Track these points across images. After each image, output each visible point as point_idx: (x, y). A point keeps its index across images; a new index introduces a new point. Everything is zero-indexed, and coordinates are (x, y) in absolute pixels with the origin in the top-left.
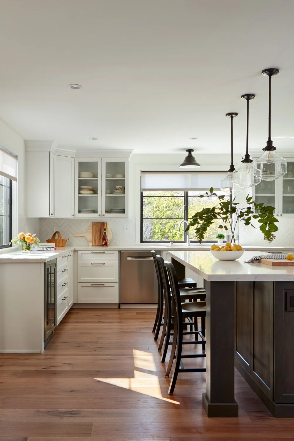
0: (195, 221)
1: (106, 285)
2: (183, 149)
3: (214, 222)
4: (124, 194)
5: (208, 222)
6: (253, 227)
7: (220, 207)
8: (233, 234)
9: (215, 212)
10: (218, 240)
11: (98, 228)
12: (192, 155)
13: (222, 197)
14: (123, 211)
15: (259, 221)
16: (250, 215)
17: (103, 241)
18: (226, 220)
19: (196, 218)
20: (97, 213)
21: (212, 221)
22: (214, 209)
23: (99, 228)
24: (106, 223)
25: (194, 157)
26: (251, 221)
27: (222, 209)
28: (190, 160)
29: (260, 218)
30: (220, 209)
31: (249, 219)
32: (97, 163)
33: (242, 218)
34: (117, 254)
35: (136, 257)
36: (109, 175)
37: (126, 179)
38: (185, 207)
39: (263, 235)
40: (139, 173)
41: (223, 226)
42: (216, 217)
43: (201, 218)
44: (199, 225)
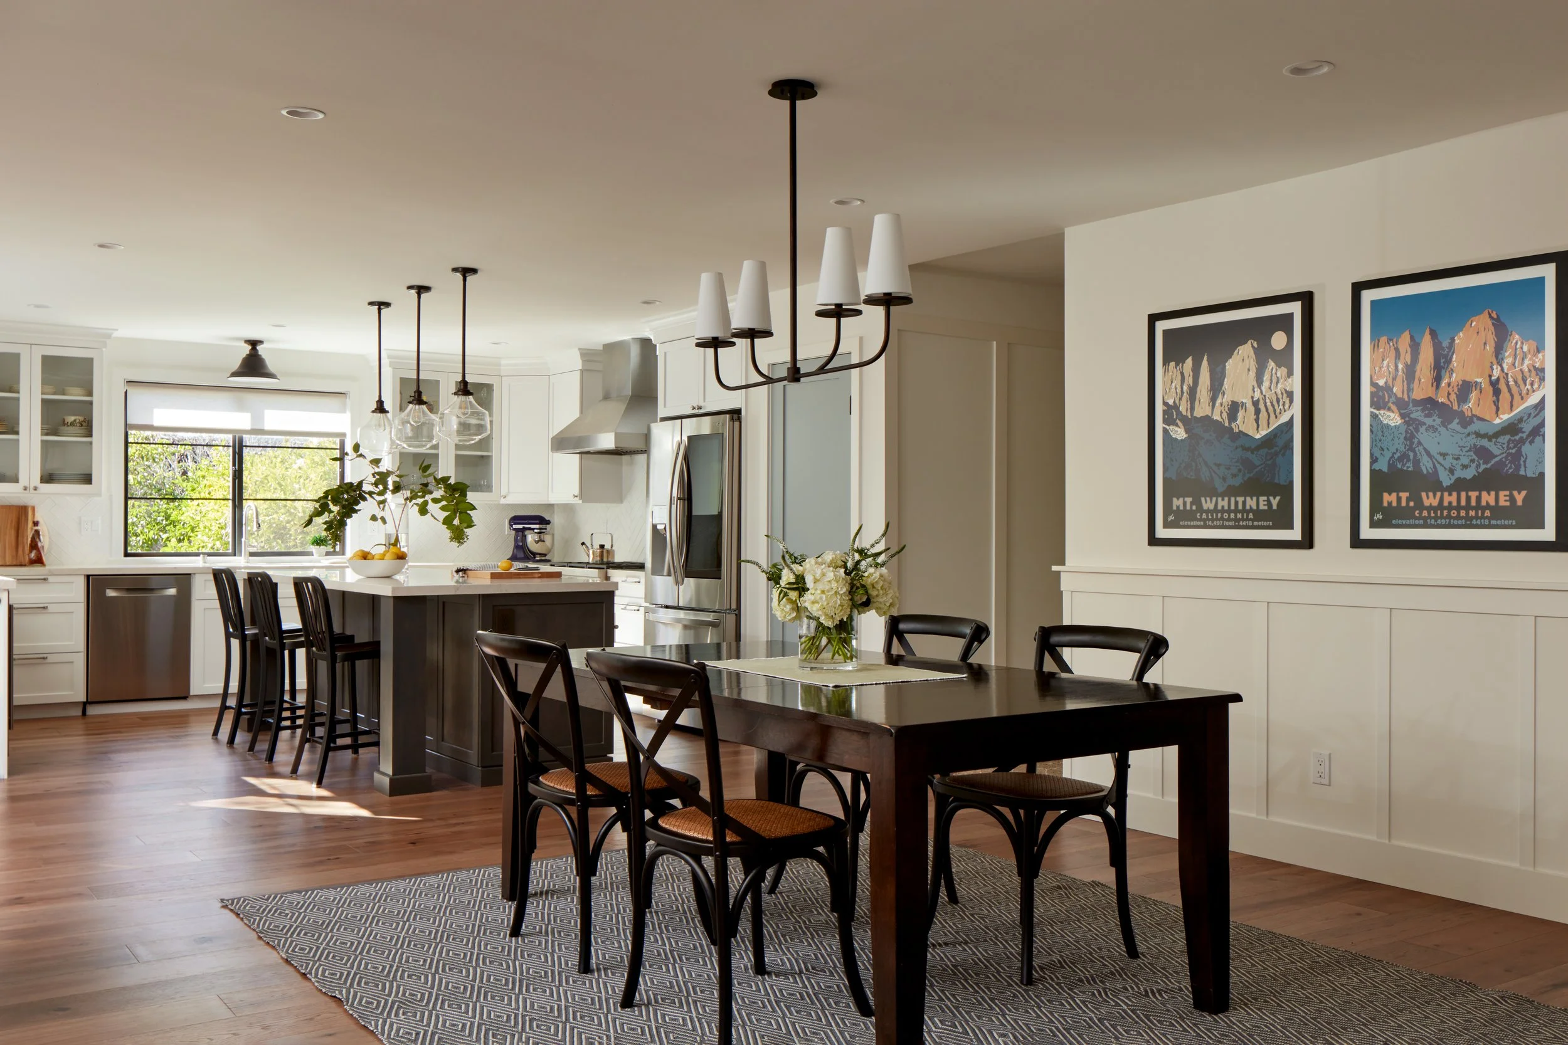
0: (324, 508)
1: (51, 658)
2: (238, 339)
3: (360, 510)
4: (90, 435)
5: (349, 510)
6: (435, 518)
7: (373, 480)
8: (397, 531)
9: (363, 489)
10: (314, 549)
11: (9, 522)
12: (260, 353)
13: (376, 462)
14: (87, 479)
15: (443, 508)
16: (428, 497)
17: (31, 552)
18: (384, 506)
19: (325, 501)
20: (16, 480)
21: (356, 508)
22: (360, 484)
23: (12, 521)
24: (33, 508)
25: (263, 357)
26: (428, 507)
27: (376, 484)
28: (253, 365)
29: (444, 503)
30: (372, 484)
31: (426, 503)
32: (16, 357)
33: (414, 501)
34: (80, 584)
35: (129, 590)
36: (49, 389)
37: (95, 399)
38: (235, 472)
39: (447, 533)
40: (122, 382)
41: (379, 517)
42: (365, 499)
43: (335, 501)
44: (332, 515)
